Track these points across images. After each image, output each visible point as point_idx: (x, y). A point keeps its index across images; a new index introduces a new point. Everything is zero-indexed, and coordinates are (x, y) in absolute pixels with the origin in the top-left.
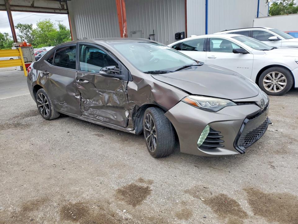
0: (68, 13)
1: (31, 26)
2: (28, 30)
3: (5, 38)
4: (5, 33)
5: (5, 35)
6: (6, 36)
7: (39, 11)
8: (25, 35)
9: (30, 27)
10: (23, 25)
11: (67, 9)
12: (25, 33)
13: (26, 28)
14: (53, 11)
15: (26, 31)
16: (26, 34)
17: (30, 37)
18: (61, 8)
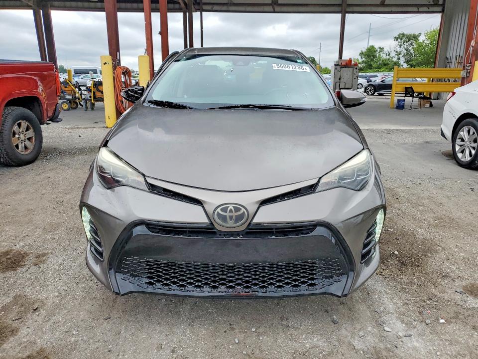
0: (442, 12)
1: (418, 36)
2: (412, 43)
3: (378, 55)
4: (380, 48)
5: (379, 50)
6: (380, 52)
7: (390, 10)
8: (405, 51)
9: (415, 38)
10: (406, 35)
11: (443, 5)
12: (406, 47)
13: (409, 40)
14: (415, 9)
15: (407, 44)
16: (407, 50)
17: (411, 54)
18: (433, 3)
